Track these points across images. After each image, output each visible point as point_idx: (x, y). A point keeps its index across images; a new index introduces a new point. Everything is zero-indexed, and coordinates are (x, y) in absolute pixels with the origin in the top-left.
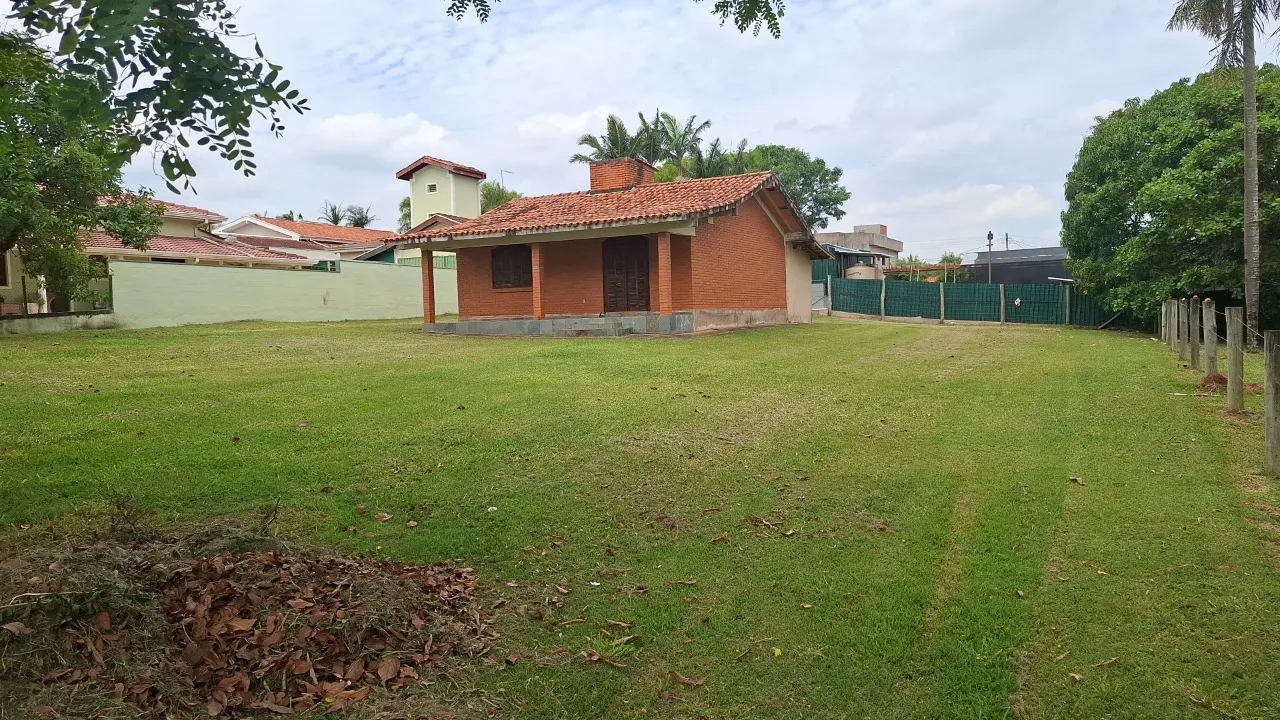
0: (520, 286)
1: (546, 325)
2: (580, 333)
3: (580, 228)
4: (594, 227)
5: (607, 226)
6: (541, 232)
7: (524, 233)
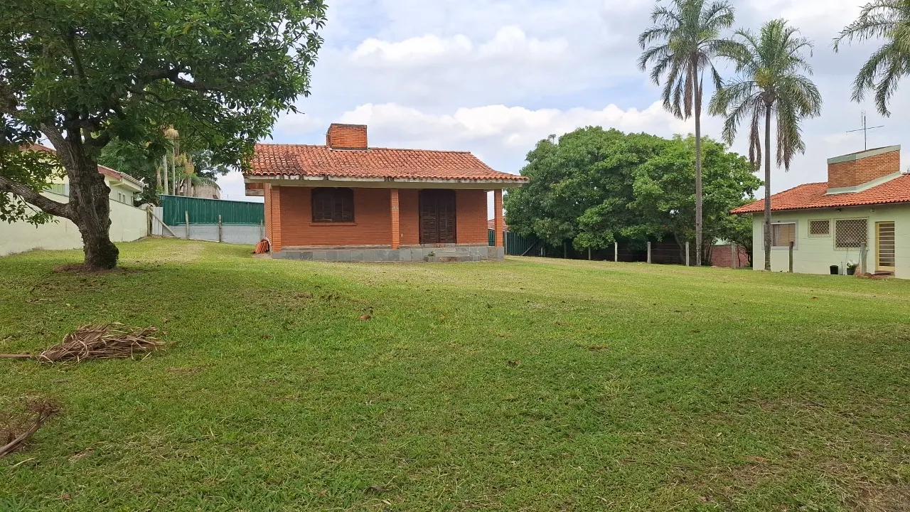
0: (342, 221)
1: (405, 254)
2: (451, 259)
3: (452, 181)
4: (463, 181)
5: (473, 182)
6: (417, 181)
7: (402, 180)
